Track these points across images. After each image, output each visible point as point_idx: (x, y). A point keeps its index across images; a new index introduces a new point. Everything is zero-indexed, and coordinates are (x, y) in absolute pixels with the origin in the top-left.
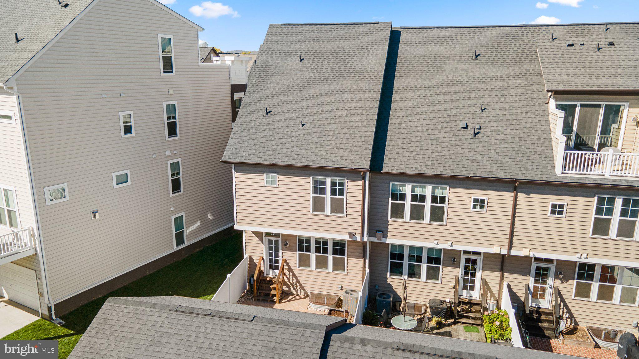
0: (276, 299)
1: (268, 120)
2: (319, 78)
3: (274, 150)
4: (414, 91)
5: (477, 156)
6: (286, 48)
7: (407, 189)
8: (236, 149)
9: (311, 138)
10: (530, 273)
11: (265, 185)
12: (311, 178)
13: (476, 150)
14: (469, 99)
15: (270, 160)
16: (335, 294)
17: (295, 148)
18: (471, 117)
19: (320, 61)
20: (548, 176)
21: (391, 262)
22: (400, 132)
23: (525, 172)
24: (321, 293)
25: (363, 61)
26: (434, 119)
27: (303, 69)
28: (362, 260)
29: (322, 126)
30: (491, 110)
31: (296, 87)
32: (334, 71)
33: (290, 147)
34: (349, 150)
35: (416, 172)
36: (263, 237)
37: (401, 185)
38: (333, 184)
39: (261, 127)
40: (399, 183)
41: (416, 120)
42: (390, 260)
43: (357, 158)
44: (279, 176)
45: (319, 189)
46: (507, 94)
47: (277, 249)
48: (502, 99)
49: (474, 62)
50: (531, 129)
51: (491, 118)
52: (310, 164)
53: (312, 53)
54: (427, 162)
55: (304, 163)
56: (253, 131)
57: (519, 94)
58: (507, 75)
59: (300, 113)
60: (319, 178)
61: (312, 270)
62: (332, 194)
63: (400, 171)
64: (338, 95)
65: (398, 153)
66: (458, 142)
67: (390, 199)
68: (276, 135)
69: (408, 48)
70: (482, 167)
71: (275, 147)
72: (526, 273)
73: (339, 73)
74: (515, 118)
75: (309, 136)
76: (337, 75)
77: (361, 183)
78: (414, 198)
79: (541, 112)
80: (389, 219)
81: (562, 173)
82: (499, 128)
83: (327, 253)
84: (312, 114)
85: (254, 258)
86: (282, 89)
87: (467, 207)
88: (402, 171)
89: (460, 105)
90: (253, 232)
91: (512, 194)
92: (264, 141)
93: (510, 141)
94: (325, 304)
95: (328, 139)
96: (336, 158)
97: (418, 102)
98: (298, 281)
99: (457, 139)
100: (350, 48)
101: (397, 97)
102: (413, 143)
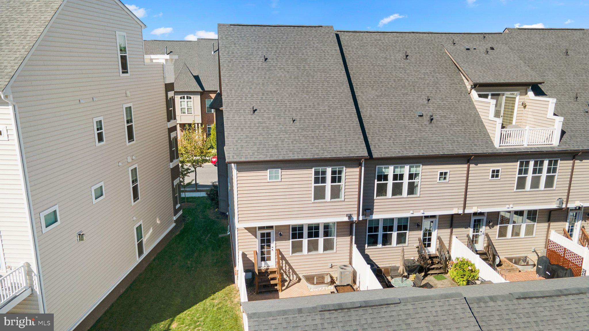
0: (278, 287)
1: (257, 118)
2: (289, 76)
3: (276, 146)
4: (370, 86)
5: (439, 138)
6: (245, 48)
7: (390, 171)
8: (237, 148)
9: (306, 133)
10: (470, 225)
11: (268, 180)
12: (313, 169)
13: (436, 133)
14: (415, 92)
15: (276, 156)
16: (325, 273)
17: (295, 142)
18: (422, 107)
19: (284, 61)
20: (491, 149)
21: (368, 235)
22: (373, 122)
23: (475, 147)
24: (312, 274)
25: (323, 61)
26: (395, 109)
27: (271, 68)
28: (350, 237)
29: (311, 121)
30: (434, 101)
31: (271, 86)
32: (301, 70)
33: (290, 143)
34: (344, 141)
35: (400, 155)
36: (256, 231)
37: (385, 168)
38: (334, 172)
39: (253, 125)
40: (383, 166)
41: (382, 112)
42: (367, 234)
43: (354, 148)
44: (282, 171)
45: (320, 178)
46: (440, 87)
47: (269, 241)
48: (438, 91)
49: (406, 61)
50: (466, 114)
51: (436, 107)
52: (316, 157)
53: (273, 53)
54: (404, 146)
55: (309, 156)
56: (247, 130)
57: (448, 87)
58: (434, 71)
59: (285, 110)
60: (320, 169)
61: (305, 254)
62: (332, 182)
63: (387, 156)
64: (313, 92)
65: (379, 140)
66: (421, 128)
67: (376, 180)
68: (271, 132)
69: (350, 49)
70: (446, 146)
71: (275, 143)
72: (467, 226)
73: (306, 72)
74: (453, 106)
75: (303, 131)
76: (305, 74)
77: (358, 169)
78: (395, 177)
79: (467, 100)
80: (375, 197)
81: (500, 146)
82: (445, 114)
83: (318, 236)
84: (298, 111)
85: (246, 253)
86: (258, 88)
87: (435, 180)
88: (389, 156)
89: (410, 97)
90: (246, 228)
91: (466, 166)
92: (262, 139)
93: (456, 125)
94: (315, 283)
95: (322, 132)
96: (336, 149)
97: (378, 96)
98: (291, 267)
99: (419, 126)
100: (306, 48)
101: (359, 92)
102: (387, 131)
